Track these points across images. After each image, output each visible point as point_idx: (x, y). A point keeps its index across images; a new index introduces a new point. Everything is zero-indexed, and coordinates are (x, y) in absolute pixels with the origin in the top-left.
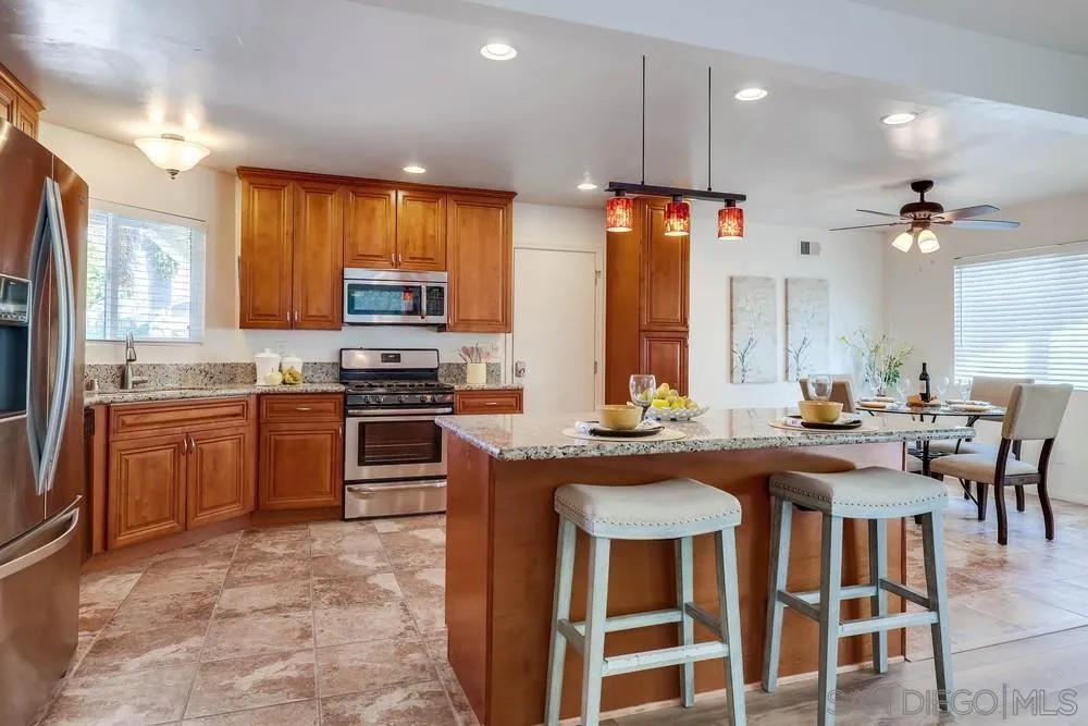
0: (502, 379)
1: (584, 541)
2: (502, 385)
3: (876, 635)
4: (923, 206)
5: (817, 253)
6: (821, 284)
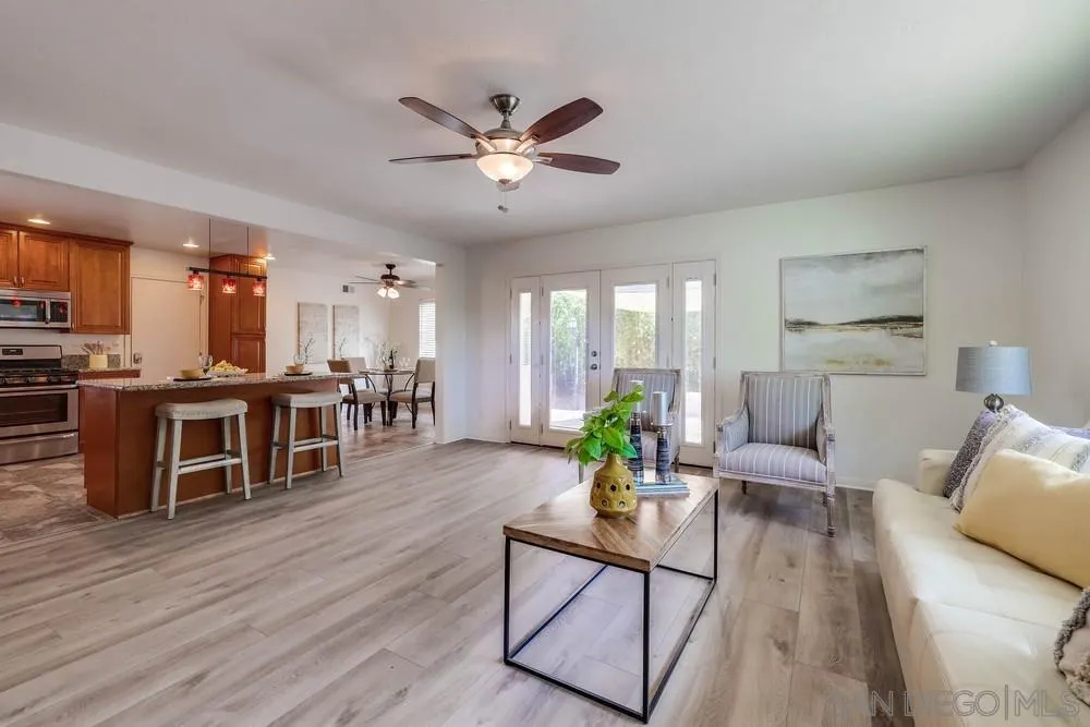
0: (122, 364)
1: (170, 423)
2: (122, 367)
3: (322, 449)
4: (391, 277)
5: (353, 291)
6: (355, 309)
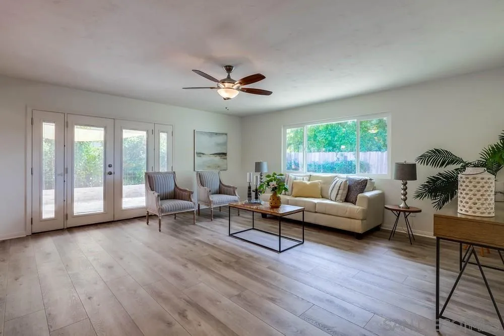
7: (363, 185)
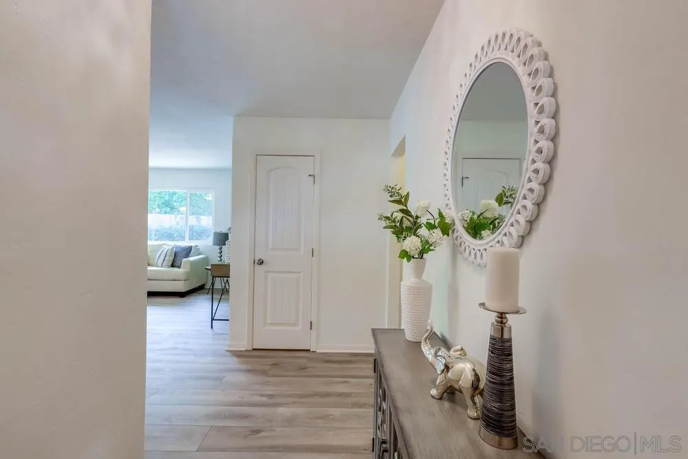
7: (188, 251)
